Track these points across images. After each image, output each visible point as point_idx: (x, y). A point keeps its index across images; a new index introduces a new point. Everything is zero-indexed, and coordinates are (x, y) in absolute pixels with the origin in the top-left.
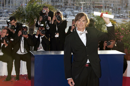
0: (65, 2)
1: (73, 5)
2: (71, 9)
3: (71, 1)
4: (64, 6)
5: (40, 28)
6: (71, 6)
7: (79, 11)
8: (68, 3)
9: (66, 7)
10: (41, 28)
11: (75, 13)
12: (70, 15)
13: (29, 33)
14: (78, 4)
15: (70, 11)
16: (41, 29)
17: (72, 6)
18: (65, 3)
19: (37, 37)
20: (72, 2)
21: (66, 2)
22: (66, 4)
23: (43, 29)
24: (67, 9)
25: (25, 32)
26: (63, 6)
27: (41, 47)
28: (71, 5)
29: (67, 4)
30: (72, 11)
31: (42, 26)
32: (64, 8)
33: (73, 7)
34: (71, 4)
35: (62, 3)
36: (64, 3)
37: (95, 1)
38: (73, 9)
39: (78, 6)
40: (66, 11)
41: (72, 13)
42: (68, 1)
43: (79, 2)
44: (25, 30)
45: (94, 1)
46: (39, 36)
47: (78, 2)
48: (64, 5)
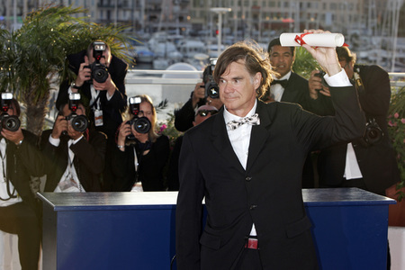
0: (149, 7)
1: (181, 19)
2: (174, 34)
3: (174, 3)
4: (148, 23)
5: (67, 107)
6: (173, 25)
7: (203, 41)
8: (160, 10)
9: (155, 25)
10: (70, 108)
11: (191, 50)
12: (165, 57)
13: (28, 127)
14: (198, 14)
15: (169, 40)
16: (70, 112)
17: (177, 24)
18: (150, 10)
19: (55, 142)
20: (177, 9)
21: (153, 8)
22: (152, 14)
23: (79, 112)
24: (157, 35)
25: (10, 122)
26: (142, 22)
27: (72, 180)
28: (174, 21)
29: (158, 15)
30: (176, 41)
31: (75, 101)
32: (145, 31)
33: (180, 29)
34: (174, 14)
35: (140, 10)
36: (146, 10)
37: (264, 3)
38: (178, 36)
39: (201, 25)
40: (152, 41)
41: (179, 49)
42: (160, 4)
43: (202, 6)
44: (10, 113)
45: (260, 4)
46: (64, 138)
47: (198, 10)
48: (146, 21)
